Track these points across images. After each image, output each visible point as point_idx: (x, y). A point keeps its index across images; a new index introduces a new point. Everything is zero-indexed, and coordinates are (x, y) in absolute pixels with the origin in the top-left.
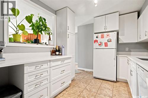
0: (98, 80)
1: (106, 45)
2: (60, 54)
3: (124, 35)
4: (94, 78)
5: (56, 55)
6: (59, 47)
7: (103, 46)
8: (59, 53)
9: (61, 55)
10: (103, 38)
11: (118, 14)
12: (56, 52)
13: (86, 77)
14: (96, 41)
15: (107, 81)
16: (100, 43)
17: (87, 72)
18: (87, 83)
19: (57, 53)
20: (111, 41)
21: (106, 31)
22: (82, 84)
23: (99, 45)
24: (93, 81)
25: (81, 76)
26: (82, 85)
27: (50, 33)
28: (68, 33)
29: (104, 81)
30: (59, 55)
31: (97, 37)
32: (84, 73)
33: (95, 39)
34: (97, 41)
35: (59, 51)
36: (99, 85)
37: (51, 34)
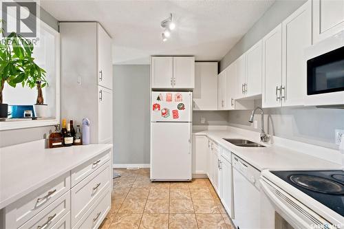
0: (160, 184)
1: (175, 115)
2: (78, 141)
3: (200, 98)
4: (153, 182)
5: (64, 145)
6: (71, 122)
7: (170, 118)
8: (74, 139)
9: (81, 143)
10: (171, 101)
11: (193, 59)
12: (66, 139)
13: (135, 185)
14: (156, 106)
15: (177, 184)
16: (164, 111)
17: (132, 171)
18: (143, 197)
19: (69, 140)
20: (183, 108)
21: (175, 87)
22: (134, 204)
23: (163, 114)
24: (154, 189)
25: (124, 186)
26: (136, 206)
27: (42, 83)
28: (100, 88)
29: (172, 184)
30: (74, 144)
31: (158, 99)
32: (127, 174)
33: (154, 101)
34: (159, 107)
35: (73, 133)
36: (167, 195)
37: (44, 85)
